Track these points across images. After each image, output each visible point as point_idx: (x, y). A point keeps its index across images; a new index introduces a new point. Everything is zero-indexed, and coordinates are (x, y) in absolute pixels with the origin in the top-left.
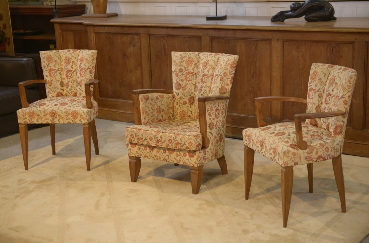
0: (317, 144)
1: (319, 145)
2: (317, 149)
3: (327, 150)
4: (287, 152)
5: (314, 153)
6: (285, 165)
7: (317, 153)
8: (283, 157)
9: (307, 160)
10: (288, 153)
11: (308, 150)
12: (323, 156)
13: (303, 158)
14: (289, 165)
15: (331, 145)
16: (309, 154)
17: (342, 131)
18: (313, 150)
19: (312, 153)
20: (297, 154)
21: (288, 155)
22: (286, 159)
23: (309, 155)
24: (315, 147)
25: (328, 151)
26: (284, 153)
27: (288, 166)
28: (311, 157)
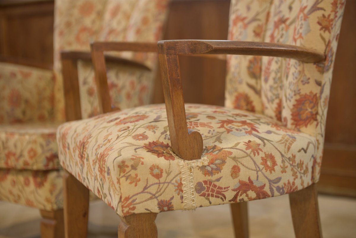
0: (238, 144)
1: (242, 146)
2: (234, 159)
3: (269, 163)
4: (129, 163)
5: (226, 170)
6: (126, 210)
7: (235, 171)
8: (119, 182)
9: (204, 195)
10: (134, 167)
11: (205, 160)
12: (257, 184)
13: (189, 187)
14: (140, 209)
15: (282, 148)
16: (211, 173)
17: (317, 113)
18: (224, 162)
19: (218, 169)
20: (168, 174)
21: (133, 173)
22: (128, 189)
23: (208, 178)
24: (231, 153)
25: (272, 169)
26: (122, 166)
27: (136, 211)
28: (217, 184)
